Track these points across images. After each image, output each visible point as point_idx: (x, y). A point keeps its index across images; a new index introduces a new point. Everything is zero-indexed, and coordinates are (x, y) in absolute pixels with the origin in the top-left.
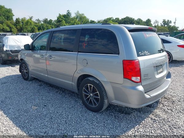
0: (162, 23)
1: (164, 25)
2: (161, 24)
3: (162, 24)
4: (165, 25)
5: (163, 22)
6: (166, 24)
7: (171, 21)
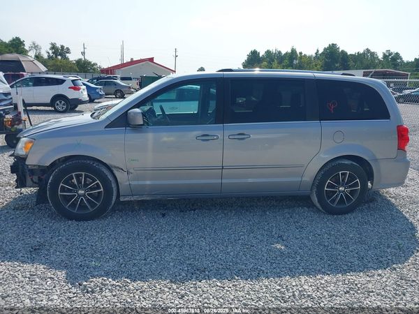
0: (50, 52)
1: (54, 56)
2: (48, 53)
3: (51, 54)
4: (56, 56)
5: (52, 48)
6: (60, 55)
7: (68, 49)
